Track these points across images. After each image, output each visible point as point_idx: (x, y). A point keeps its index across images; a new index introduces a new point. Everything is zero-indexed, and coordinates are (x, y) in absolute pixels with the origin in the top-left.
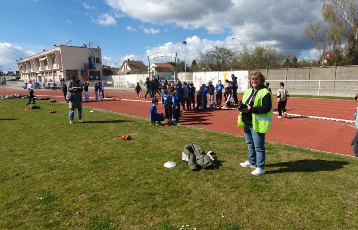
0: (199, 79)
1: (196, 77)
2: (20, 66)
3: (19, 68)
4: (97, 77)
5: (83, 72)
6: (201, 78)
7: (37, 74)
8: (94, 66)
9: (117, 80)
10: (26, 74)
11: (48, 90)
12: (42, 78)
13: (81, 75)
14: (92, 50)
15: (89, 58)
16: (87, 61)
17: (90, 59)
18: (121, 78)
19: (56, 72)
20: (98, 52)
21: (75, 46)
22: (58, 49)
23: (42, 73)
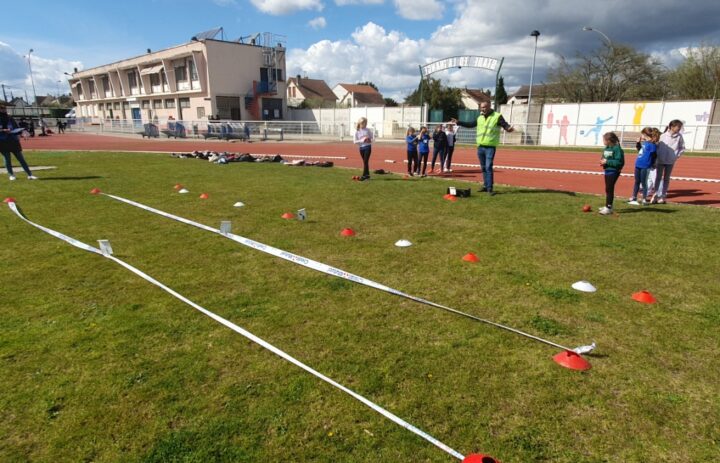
0: (561, 119)
1: (551, 116)
2: (74, 85)
3: (73, 89)
4: (277, 113)
5: (250, 101)
6: (565, 117)
7: (127, 103)
8: (270, 87)
9: (326, 119)
10: (94, 103)
11: (208, 140)
12: (144, 113)
13: (246, 108)
14: (269, 51)
15: (261, 69)
16: (258, 77)
17: (263, 71)
18: (337, 117)
19: (186, 99)
20: (280, 54)
21: (229, 40)
22: (199, 47)
23: (144, 101)
